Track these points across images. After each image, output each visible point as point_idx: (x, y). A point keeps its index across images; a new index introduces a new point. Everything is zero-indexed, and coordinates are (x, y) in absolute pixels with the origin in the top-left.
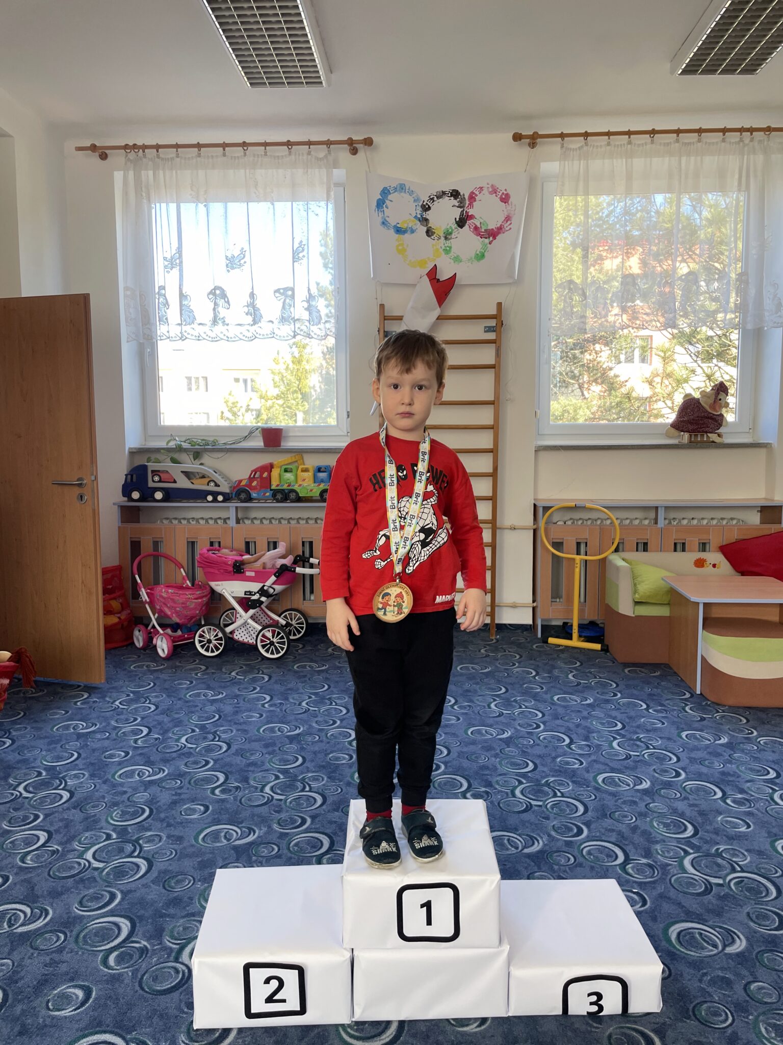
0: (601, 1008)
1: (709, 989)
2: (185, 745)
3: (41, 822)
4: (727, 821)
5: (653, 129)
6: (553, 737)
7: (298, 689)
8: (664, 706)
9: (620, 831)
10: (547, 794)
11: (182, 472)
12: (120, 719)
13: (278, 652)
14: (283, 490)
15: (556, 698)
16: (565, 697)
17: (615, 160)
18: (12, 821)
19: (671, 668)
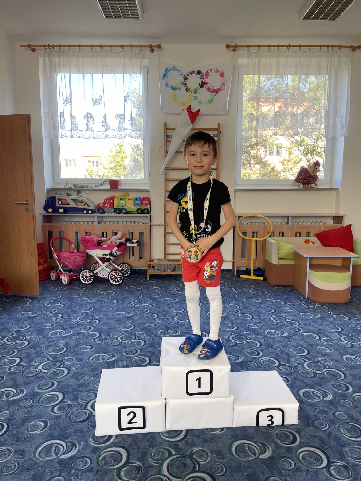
0: (273, 423)
1: (318, 415)
2: (79, 322)
3: (16, 354)
4: (322, 349)
5: (289, 45)
6: (244, 316)
7: (129, 297)
8: (292, 303)
9: (276, 353)
10: (243, 339)
11: (72, 200)
12: (48, 311)
13: (118, 282)
14: (120, 208)
15: (244, 300)
16: (249, 300)
17: (272, 59)
18: (3, 354)
19: (294, 287)
